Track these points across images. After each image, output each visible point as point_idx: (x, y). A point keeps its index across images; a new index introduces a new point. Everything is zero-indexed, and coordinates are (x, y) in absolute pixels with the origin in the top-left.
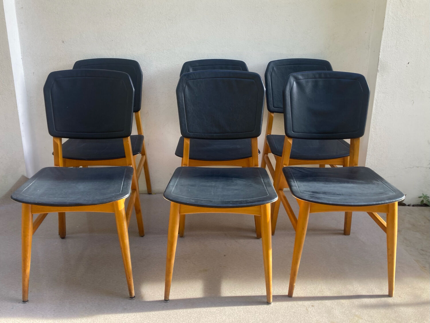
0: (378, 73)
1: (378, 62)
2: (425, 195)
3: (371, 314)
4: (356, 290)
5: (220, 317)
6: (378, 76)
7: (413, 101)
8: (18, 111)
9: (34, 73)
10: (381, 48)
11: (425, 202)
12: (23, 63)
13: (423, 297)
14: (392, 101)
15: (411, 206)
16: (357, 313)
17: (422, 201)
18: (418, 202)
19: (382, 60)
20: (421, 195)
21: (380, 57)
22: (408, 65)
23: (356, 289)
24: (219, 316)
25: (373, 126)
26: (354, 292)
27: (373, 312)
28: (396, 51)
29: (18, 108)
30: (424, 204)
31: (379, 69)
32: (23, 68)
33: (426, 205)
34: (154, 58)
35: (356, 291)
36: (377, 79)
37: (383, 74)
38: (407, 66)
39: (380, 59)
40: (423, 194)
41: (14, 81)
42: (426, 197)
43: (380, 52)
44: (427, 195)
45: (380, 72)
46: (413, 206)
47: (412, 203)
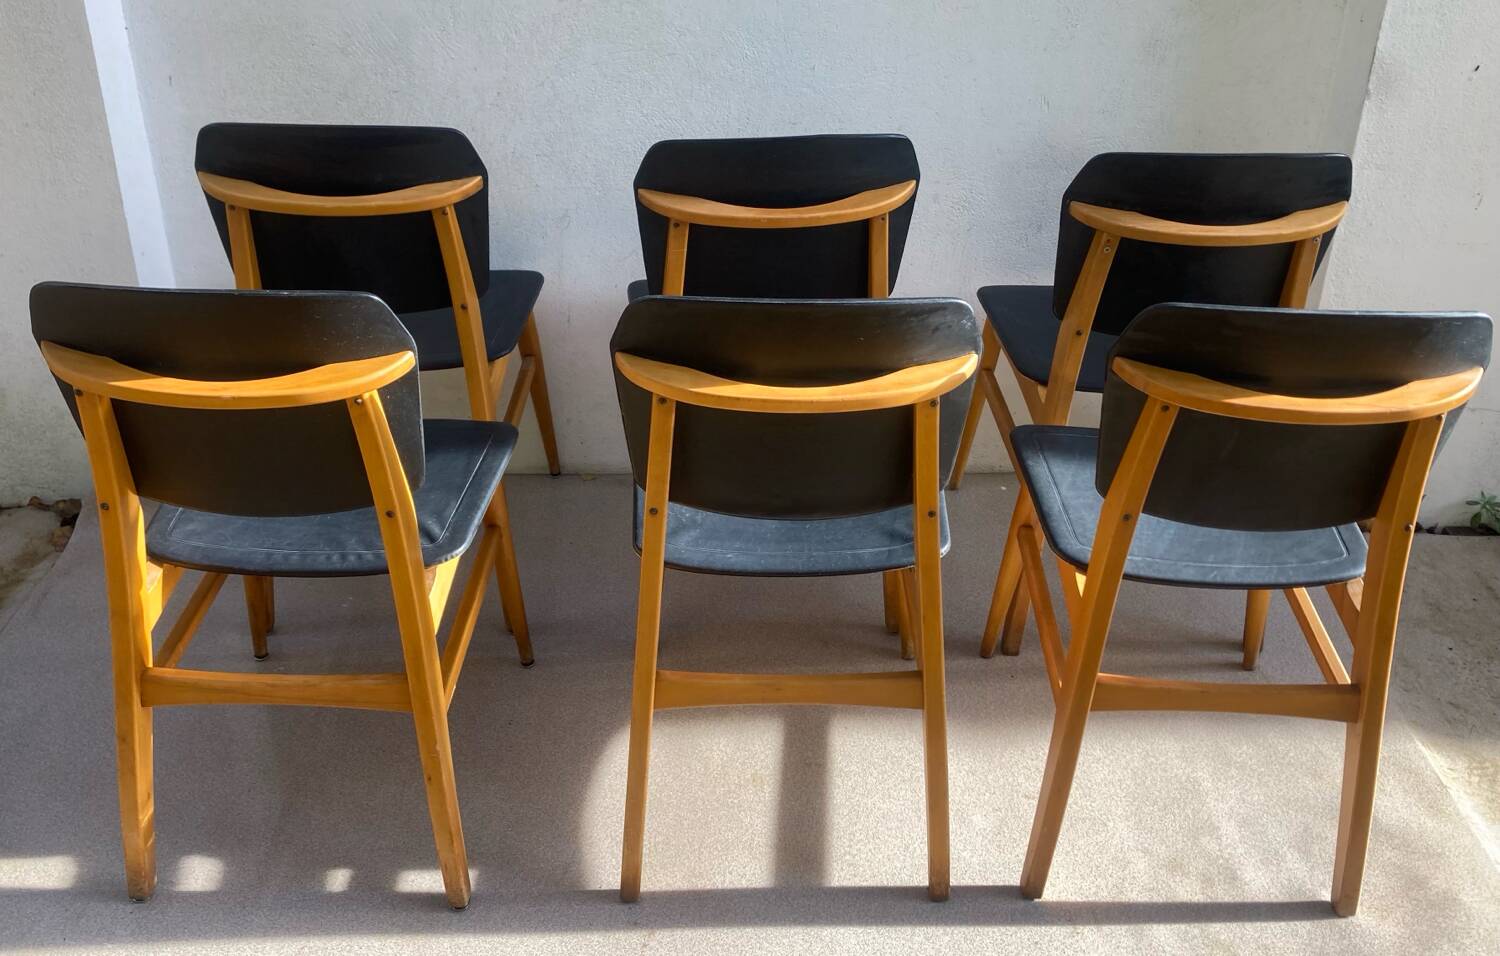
0: (1366, 102)
1: (1372, 63)
2: (1487, 496)
3: (1266, 938)
4: (1229, 854)
5: (806, 946)
6: (1365, 109)
7: (1479, 197)
8: (127, 217)
9: (170, 79)
10: (1387, 17)
11: (1484, 519)
12: (130, 45)
13: (1435, 883)
14: (1405, 196)
15: (1438, 534)
16: (1223, 938)
17: (1477, 516)
18: (1463, 518)
19: (1386, 55)
20: (1477, 497)
21: (1379, 45)
22: (1475, 75)
23: (1229, 851)
24: (801, 942)
25: (1334, 278)
26: (1221, 861)
27: (1273, 933)
28: (1438, 26)
29: (125, 205)
30: (1483, 525)
31: (1371, 86)
32: (131, 63)
33: (1487, 531)
34: (590, 30)
35: (1227, 856)
36: (1363, 124)
37: (1383, 106)
38: (1470, 79)
39: (1377, 52)
40: (1483, 494)
41: (105, 115)
42: (1490, 503)
43: (1380, 27)
44: (1495, 497)
45: (1373, 99)
46: (1445, 531)
47: (1443, 523)
